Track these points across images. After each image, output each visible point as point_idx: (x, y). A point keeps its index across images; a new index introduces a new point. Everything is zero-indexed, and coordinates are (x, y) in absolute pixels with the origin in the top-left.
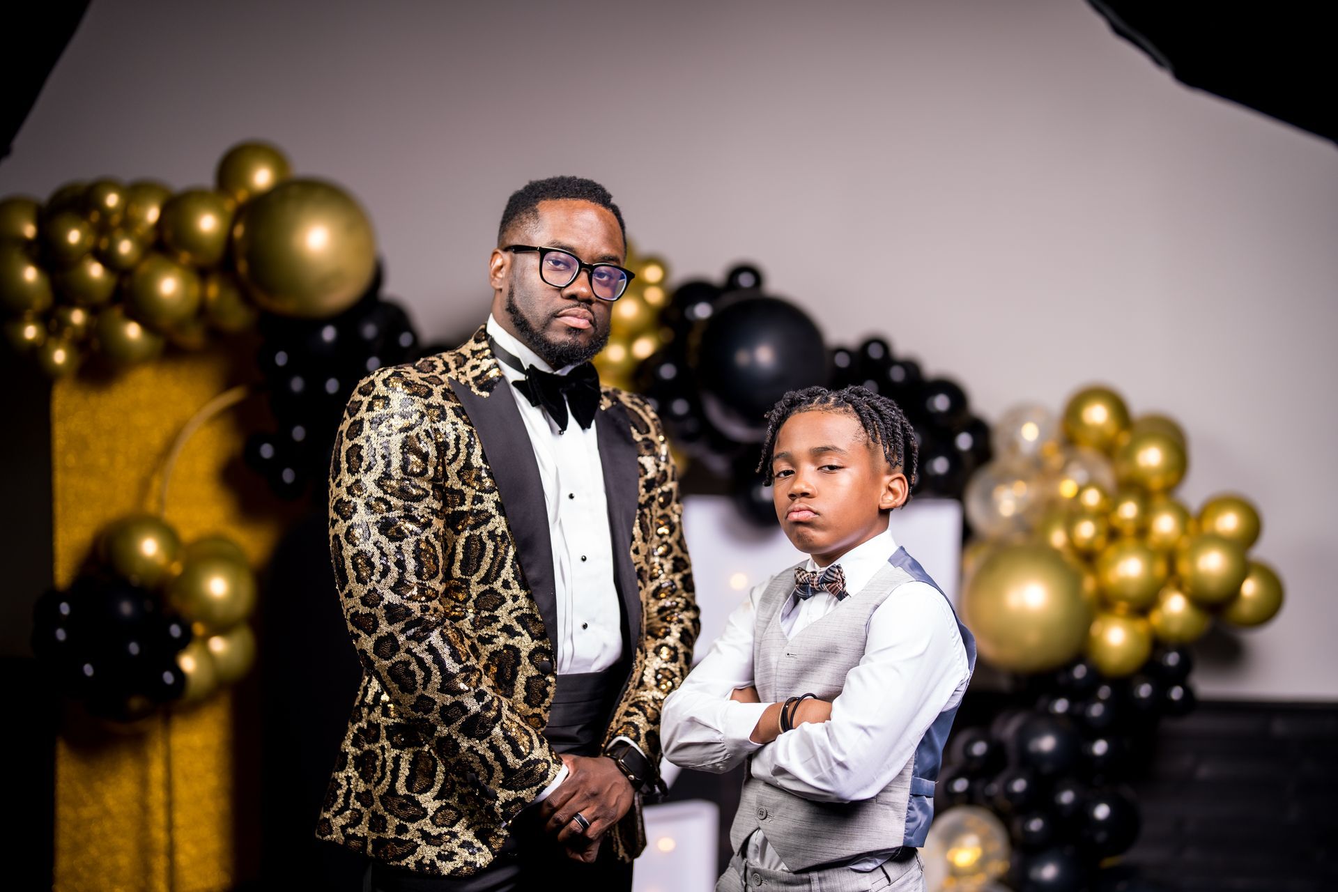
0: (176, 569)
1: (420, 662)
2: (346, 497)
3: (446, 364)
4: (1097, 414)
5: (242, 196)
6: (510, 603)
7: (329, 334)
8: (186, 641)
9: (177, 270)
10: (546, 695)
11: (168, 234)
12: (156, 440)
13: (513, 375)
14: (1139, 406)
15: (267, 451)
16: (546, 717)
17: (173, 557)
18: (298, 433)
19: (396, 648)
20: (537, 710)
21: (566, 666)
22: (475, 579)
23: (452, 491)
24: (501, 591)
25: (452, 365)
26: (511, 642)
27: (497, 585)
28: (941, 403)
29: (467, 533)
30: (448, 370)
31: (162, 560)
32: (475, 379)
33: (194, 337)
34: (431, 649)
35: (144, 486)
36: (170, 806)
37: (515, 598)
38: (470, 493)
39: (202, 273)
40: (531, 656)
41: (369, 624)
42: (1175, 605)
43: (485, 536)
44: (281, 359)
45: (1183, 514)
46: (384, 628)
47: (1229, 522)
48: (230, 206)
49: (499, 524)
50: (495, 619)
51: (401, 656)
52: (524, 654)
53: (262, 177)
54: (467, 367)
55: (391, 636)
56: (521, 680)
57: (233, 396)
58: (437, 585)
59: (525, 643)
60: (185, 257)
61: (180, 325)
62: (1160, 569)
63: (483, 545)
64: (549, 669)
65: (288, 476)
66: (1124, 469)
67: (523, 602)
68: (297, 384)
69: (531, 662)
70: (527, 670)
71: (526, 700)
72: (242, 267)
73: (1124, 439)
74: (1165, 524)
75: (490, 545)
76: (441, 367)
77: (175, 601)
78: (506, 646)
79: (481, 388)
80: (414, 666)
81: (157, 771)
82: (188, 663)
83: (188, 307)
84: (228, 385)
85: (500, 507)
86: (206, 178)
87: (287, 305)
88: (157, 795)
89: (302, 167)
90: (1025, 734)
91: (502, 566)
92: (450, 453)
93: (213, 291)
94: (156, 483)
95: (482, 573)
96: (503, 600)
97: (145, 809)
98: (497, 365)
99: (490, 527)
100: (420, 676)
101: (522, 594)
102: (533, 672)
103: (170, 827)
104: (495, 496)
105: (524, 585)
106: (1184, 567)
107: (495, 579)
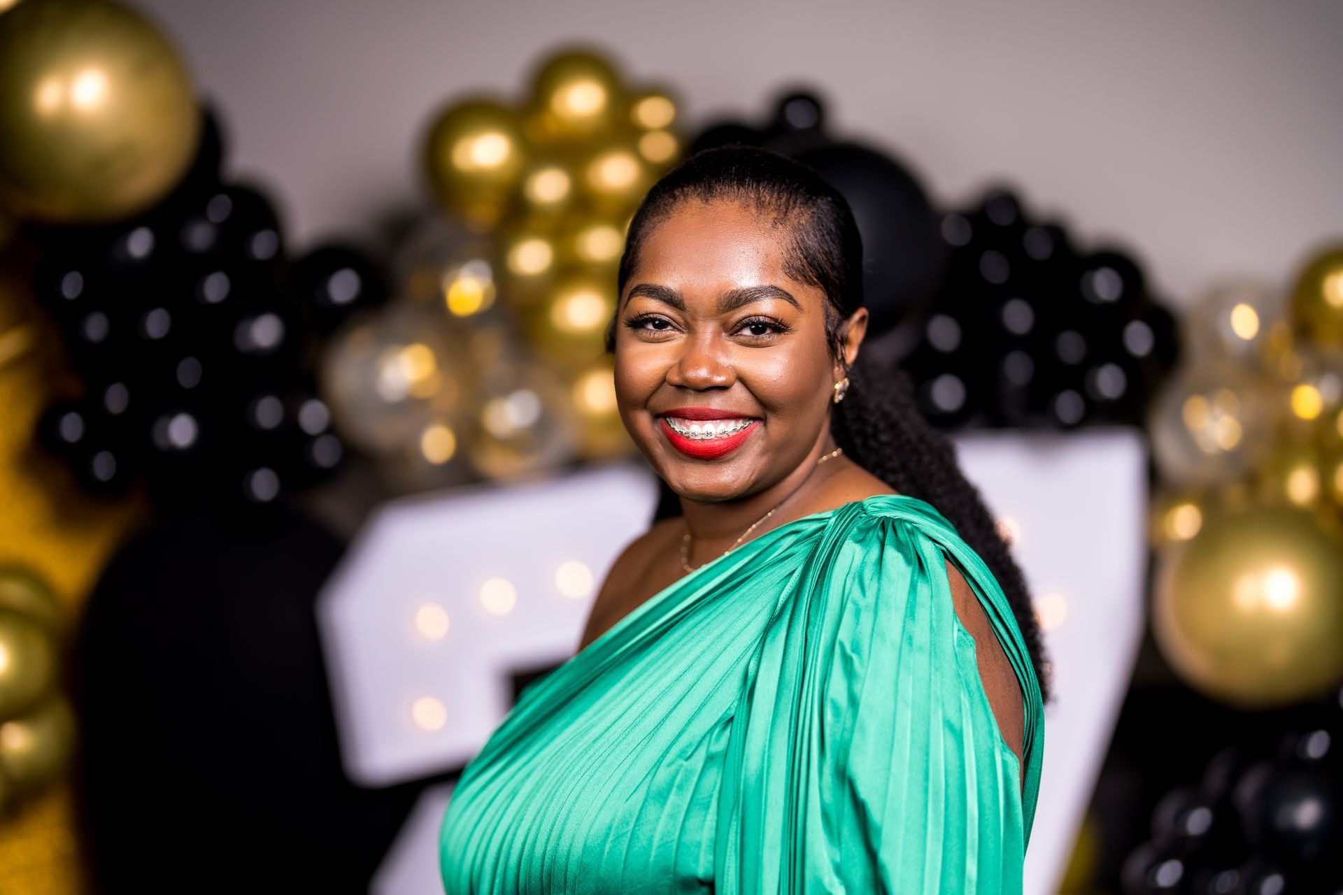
7: (140, 244)
15: (71, 427)
18: (116, 399)
28: (1105, 286)
44: (71, 286)
65: (103, 466)
68: (96, 327)
87: (60, 206)
90: (1272, 798)
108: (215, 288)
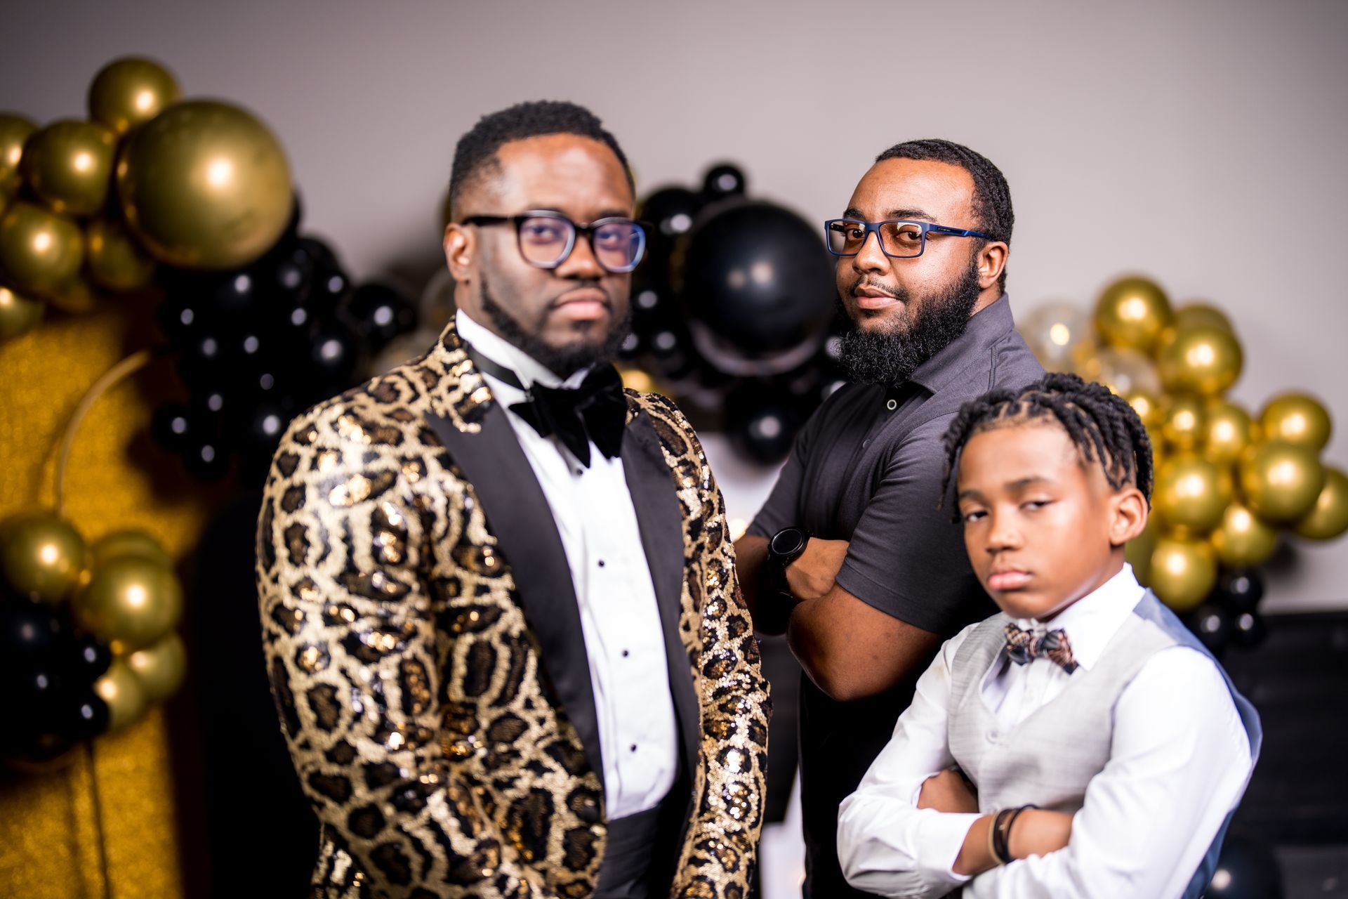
0: (85, 578)
1: (417, 844)
2: (289, 601)
3: (412, 386)
4: (1135, 309)
5: (122, 125)
6: (535, 731)
7: (242, 284)
8: (104, 665)
9: (50, 224)
10: (592, 853)
11: (36, 180)
12: (45, 419)
13: (508, 396)
14: (1180, 293)
15: (179, 425)
16: (594, 882)
17: (80, 565)
18: (215, 402)
19: (380, 822)
20: (580, 875)
21: (614, 809)
22: (485, 700)
23: (444, 580)
24: (523, 714)
25: (421, 387)
26: (539, 783)
27: (517, 706)
29: (469, 639)
30: (416, 396)
31: (65, 567)
32: (458, 405)
33: (79, 298)
34: (433, 825)
35: (36, 475)
36: (101, 842)
37: (542, 721)
38: (470, 579)
39: (82, 223)
40: (569, 800)
41: (341, 790)
42: (1241, 522)
43: (496, 642)
44: (187, 317)
45: (1241, 416)
46: (362, 794)
47: (1295, 425)
48: (108, 138)
49: (513, 620)
50: (516, 754)
51: (388, 834)
52: (559, 798)
53: (145, 101)
54: (441, 389)
55: (373, 809)
56: (556, 835)
57: (133, 363)
58: (430, 721)
59: (559, 782)
60: (59, 205)
61: (62, 286)
62: (1225, 484)
63: (494, 653)
64: (594, 816)
65: (208, 454)
66: (1171, 371)
67: (551, 724)
68: (209, 347)
69: (570, 809)
70: (563, 822)
71: (566, 862)
72: (130, 212)
73: (1169, 337)
74: (1224, 432)
75: (504, 653)
76: (406, 393)
77: (87, 617)
78: (533, 790)
79: (467, 419)
80: (408, 849)
81: (83, 805)
82: (108, 689)
83: (69, 265)
84: (126, 351)
85: (515, 596)
86: (78, 109)
87: (192, 256)
88: (87, 830)
89: (192, 88)
91: (520, 679)
92: (439, 527)
93: (97, 243)
94: (50, 470)
95: (495, 692)
96: (525, 726)
97: (75, 848)
98: (484, 384)
99: (501, 626)
100: (416, 861)
101: (549, 715)
102: (573, 822)
103: (104, 865)
104: (506, 582)
105: (553, 702)
106: (1251, 482)
107: (513, 698)
108: (299, 317)
